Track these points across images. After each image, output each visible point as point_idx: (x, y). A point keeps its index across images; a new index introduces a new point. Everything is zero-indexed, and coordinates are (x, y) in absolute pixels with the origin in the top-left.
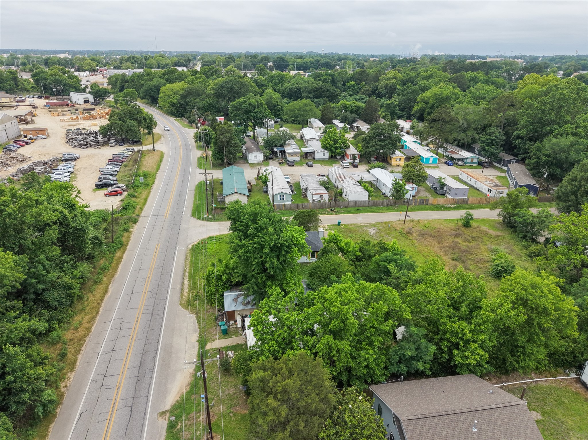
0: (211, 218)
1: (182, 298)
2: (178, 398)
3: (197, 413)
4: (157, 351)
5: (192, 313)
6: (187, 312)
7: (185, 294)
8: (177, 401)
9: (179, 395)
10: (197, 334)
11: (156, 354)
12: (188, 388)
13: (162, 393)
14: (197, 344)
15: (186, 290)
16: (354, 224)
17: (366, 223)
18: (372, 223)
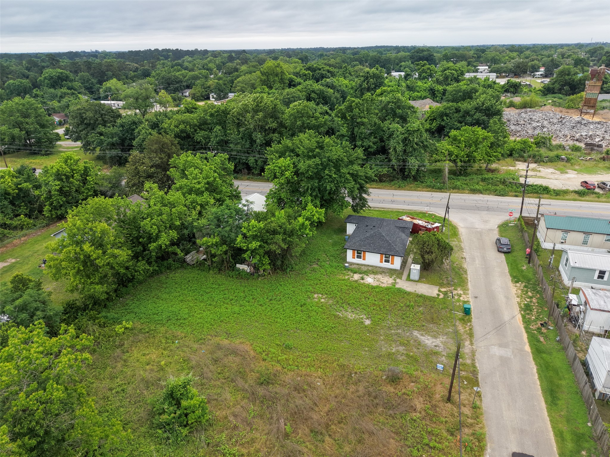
16: (471, 335)
17: (473, 353)
18: (473, 360)
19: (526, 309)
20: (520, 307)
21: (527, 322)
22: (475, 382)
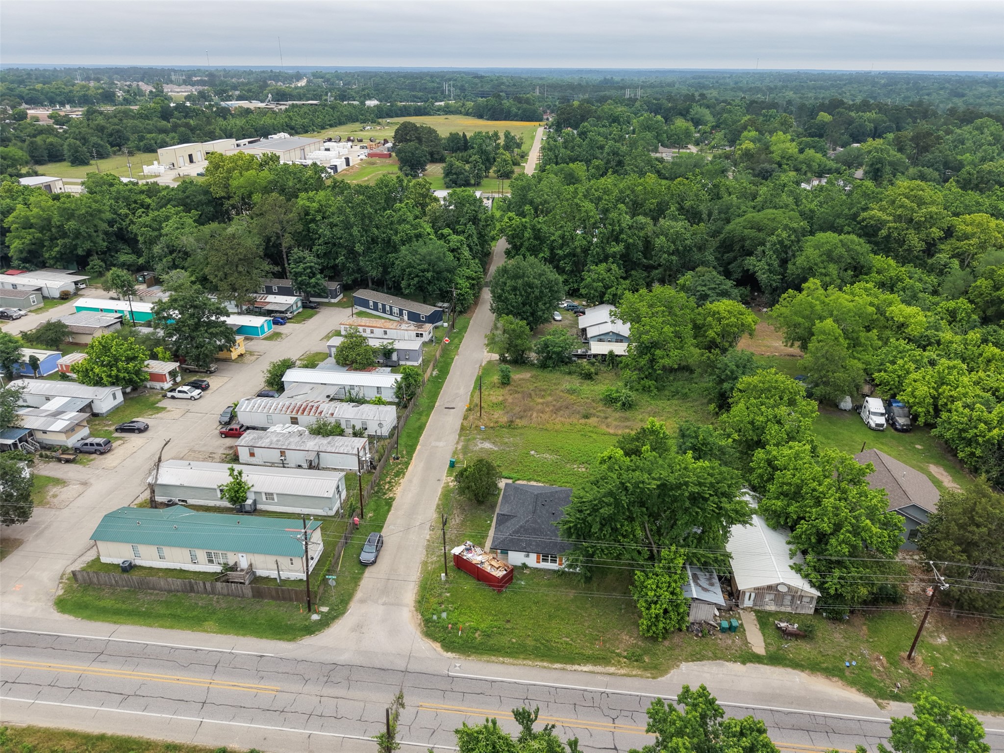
0: (331, 610)
1: (635, 676)
2: (854, 690)
3: (872, 672)
4: (771, 710)
5: (678, 666)
6: (673, 672)
7: (623, 671)
8: (858, 690)
9: (849, 688)
10: (727, 663)
11: (777, 711)
12: (835, 679)
13: (849, 706)
14: (748, 665)
15: (612, 669)
16: (455, 453)
17: (457, 443)
18: (459, 439)
19: (400, 473)
20: (404, 474)
21: (407, 464)
22: (463, 429)
